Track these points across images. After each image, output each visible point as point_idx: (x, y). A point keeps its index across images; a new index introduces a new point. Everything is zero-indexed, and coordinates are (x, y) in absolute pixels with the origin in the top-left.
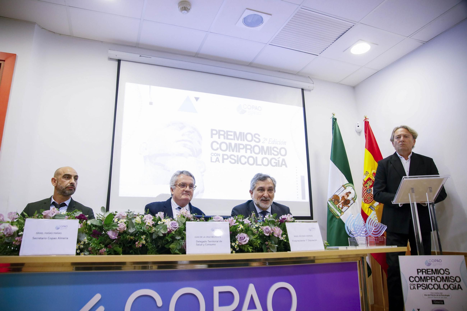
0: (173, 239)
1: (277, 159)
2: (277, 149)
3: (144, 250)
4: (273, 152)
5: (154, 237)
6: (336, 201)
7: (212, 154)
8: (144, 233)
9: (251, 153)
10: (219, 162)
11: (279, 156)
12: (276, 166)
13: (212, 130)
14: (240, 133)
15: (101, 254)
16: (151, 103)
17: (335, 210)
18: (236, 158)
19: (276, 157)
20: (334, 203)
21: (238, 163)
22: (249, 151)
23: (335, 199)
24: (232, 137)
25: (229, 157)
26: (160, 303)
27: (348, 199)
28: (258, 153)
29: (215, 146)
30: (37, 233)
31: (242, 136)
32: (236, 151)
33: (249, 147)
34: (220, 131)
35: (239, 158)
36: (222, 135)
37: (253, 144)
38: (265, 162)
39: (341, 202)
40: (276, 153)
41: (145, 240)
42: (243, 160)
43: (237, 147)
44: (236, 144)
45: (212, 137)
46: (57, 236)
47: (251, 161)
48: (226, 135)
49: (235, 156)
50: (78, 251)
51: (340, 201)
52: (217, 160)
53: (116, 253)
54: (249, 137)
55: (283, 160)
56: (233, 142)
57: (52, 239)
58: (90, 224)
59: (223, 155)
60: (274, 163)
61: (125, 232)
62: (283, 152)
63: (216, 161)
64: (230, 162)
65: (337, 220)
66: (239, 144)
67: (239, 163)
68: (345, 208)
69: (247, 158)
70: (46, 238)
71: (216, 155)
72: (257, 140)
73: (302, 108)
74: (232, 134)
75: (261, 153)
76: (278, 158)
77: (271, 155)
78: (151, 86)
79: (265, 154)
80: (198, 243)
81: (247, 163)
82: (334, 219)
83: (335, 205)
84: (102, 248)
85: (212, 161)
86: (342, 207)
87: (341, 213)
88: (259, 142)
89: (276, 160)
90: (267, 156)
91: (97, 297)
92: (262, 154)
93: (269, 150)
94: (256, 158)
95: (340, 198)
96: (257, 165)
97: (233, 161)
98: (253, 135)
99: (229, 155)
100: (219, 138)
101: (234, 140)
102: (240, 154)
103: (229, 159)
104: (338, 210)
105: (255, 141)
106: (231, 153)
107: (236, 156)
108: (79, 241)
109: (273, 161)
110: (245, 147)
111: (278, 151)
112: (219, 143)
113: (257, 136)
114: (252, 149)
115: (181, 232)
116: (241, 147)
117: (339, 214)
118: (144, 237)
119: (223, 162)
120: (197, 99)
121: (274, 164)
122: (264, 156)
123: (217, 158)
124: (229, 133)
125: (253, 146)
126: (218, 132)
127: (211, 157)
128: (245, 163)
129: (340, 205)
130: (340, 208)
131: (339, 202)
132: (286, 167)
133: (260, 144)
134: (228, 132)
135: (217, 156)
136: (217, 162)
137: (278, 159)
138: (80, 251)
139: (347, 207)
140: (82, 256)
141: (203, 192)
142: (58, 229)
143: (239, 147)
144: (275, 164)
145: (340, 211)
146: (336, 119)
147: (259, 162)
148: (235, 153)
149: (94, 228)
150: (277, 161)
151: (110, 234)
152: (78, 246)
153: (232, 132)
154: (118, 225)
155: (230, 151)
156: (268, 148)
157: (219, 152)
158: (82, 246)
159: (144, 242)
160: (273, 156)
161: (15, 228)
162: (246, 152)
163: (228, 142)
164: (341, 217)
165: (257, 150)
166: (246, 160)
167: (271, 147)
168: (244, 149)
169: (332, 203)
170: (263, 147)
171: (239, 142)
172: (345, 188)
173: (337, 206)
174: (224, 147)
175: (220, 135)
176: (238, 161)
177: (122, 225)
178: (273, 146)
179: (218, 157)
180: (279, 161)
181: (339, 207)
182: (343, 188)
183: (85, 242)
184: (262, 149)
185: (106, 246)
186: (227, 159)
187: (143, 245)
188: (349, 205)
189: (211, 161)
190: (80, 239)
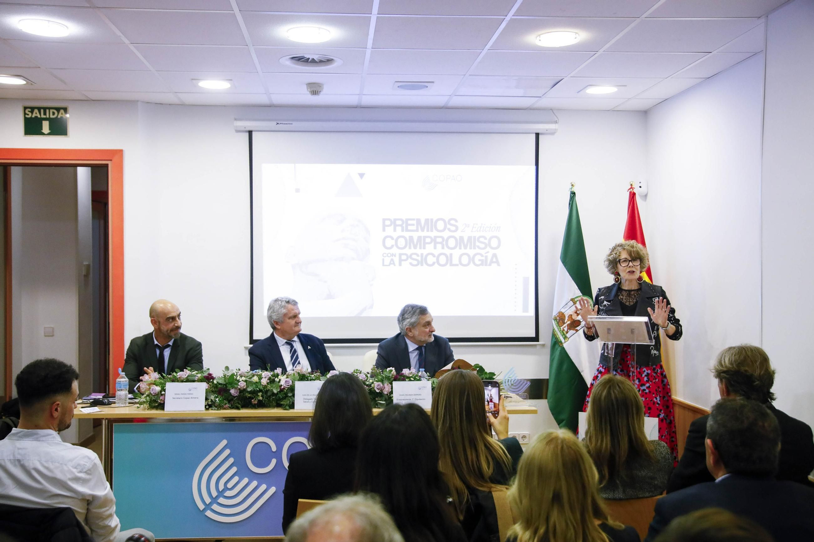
0: (286, 396)
1: (484, 255)
2: (485, 238)
3: (261, 405)
4: (477, 244)
5: (269, 394)
6: (561, 321)
7: (385, 255)
8: (260, 391)
9: (443, 248)
10: (395, 265)
11: (488, 249)
12: (482, 264)
13: (384, 220)
14: (427, 220)
15: (225, 409)
16: (298, 190)
17: (559, 334)
18: (419, 258)
19: (483, 252)
20: (558, 323)
21: (422, 265)
22: (439, 246)
23: (560, 319)
24: (414, 228)
25: (410, 257)
26: (274, 448)
27: (577, 319)
28: (454, 248)
29: (389, 242)
30: (176, 394)
31: (430, 224)
32: (420, 248)
33: (439, 240)
34: (395, 220)
35: (424, 257)
36: (399, 225)
37: (446, 234)
38: (465, 260)
39: (567, 323)
40: (482, 246)
41: (262, 396)
42: (431, 260)
43: (422, 242)
44: (419, 238)
45: (384, 230)
46: (190, 396)
47: (443, 260)
48: (404, 225)
49: (418, 255)
50: (207, 407)
51: (565, 321)
52: (392, 262)
53: (238, 408)
54: (440, 225)
55: (495, 255)
56: (415, 235)
57: (186, 398)
58: (216, 383)
59: (400, 255)
60: (480, 260)
61: (244, 390)
62: (494, 243)
63: (390, 264)
64: (411, 264)
65: (559, 349)
66: (425, 237)
67: (424, 264)
68: (571, 332)
69: (436, 256)
70: (182, 398)
71: (389, 255)
72: (453, 228)
73: (534, 167)
74: (414, 222)
75: (458, 247)
76: (486, 253)
77: (474, 248)
78: (296, 164)
79: (465, 248)
80: (305, 400)
81: (436, 264)
82: (557, 346)
83: (560, 327)
84: (226, 404)
85: (385, 264)
86: (568, 330)
87: (564, 339)
88: (456, 231)
89: (482, 255)
90: (468, 251)
91: (224, 442)
92: (460, 248)
93: (472, 242)
94: (451, 255)
95: (567, 318)
96: (452, 265)
97: (415, 263)
98: (447, 221)
99: (409, 255)
100: (395, 230)
101: (417, 230)
102: (425, 252)
103: (410, 260)
104: (562, 334)
105: (449, 230)
106: (413, 251)
107: (420, 255)
108: (207, 399)
109: (478, 258)
110: (434, 240)
111: (486, 241)
112: (395, 238)
113: (452, 222)
114: (445, 242)
115: (292, 389)
116: (428, 240)
117: (563, 341)
118: (260, 394)
119: (400, 265)
120: (362, 175)
121: (478, 263)
122: (463, 251)
123: (392, 260)
124: (410, 222)
125: (445, 238)
126: (394, 222)
127: (383, 259)
128: (434, 264)
129: (565, 327)
130: (564, 332)
131: (564, 323)
132: (499, 265)
133: (457, 235)
134: (407, 220)
135: (391, 257)
136: (392, 266)
137: (486, 255)
138: (209, 406)
139: (575, 332)
140: (210, 411)
141: (371, 307)
142: (190, 390)
143: (424, 240)
144: (480, 262)
145: (564, 336)
146: (574, 193)
147: (455, 260)
148: (419, 251)
149: (220, 386)
150: (484, 258)
151: (232, 391)
152: (207, 403)
153: (414, 220)
154: (239, 384)
155: (410, 248)
156: (470, 238)
157: (395, 250)
158: (210, 403)
159: (261, 398)
160: (478, 251)
161: (158, 389)
162: (435, 248)
163: (407, 234)
164: (565, 345)
165: (452, 243)
166: (435, 260)
167: (475, 237)
168: (433, 243)
169: (556, 322)
170: (462, 238)
171: (425, 233)
172: (574, 303)
173: (562, 328)
174: (402, 242)
175: (396, 226)
176: (423, 261)
177: (242, 385)
178: (477, 235)
179: (394, 258)
180: (486, 257)
181: (564, 330)
182: (571, 303)
183: (212, 400)
184: (460, 242)
185: (229, 402)
186: (405, 260)
187: (259, 401)
188: (578, 328)
189: (383, 265)
190: (208, 397)
